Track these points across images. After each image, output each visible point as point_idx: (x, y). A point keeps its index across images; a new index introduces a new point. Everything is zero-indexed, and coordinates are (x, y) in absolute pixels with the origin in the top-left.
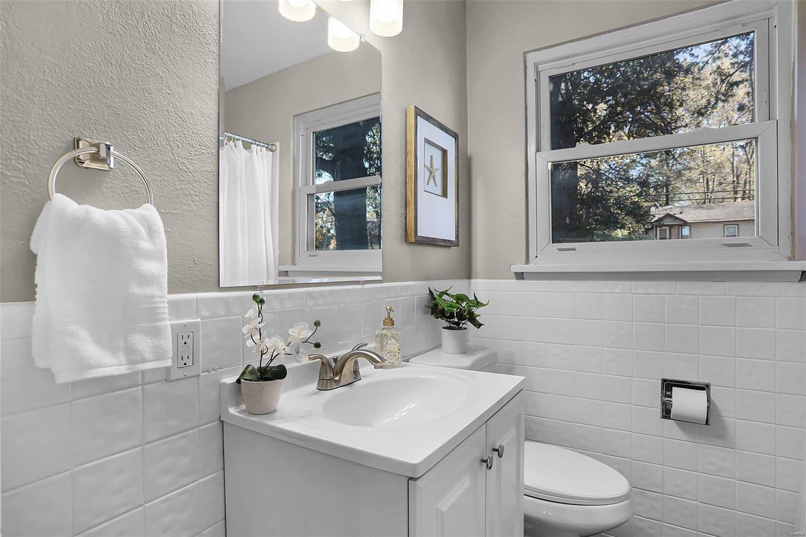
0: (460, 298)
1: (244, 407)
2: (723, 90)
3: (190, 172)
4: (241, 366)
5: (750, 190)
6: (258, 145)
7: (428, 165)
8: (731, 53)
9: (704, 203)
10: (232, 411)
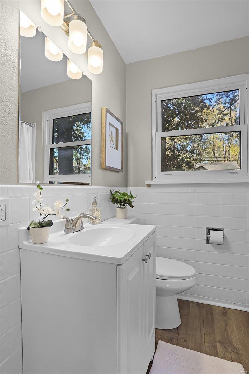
0: (124, 194)
1: (31, 241)
2: (221, 117)
3: (4, 124)
4: (29, 222)
5: (230, 157)
6: (25, 124)
7: (111, 135)
8: (223, 103)
9: (214, 162)
10: (25, 243)
